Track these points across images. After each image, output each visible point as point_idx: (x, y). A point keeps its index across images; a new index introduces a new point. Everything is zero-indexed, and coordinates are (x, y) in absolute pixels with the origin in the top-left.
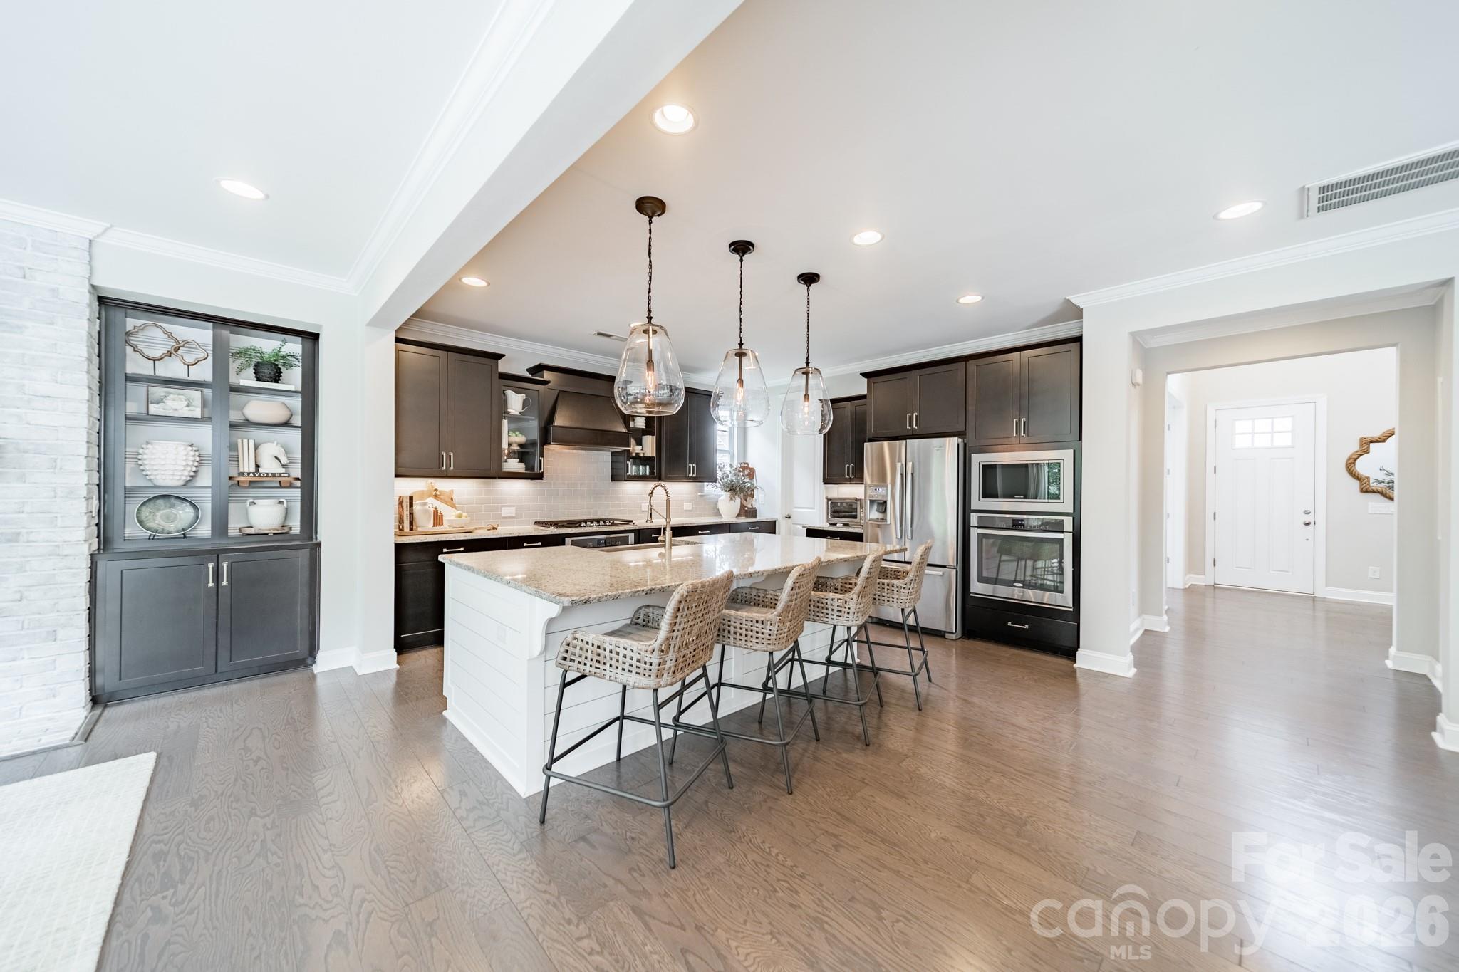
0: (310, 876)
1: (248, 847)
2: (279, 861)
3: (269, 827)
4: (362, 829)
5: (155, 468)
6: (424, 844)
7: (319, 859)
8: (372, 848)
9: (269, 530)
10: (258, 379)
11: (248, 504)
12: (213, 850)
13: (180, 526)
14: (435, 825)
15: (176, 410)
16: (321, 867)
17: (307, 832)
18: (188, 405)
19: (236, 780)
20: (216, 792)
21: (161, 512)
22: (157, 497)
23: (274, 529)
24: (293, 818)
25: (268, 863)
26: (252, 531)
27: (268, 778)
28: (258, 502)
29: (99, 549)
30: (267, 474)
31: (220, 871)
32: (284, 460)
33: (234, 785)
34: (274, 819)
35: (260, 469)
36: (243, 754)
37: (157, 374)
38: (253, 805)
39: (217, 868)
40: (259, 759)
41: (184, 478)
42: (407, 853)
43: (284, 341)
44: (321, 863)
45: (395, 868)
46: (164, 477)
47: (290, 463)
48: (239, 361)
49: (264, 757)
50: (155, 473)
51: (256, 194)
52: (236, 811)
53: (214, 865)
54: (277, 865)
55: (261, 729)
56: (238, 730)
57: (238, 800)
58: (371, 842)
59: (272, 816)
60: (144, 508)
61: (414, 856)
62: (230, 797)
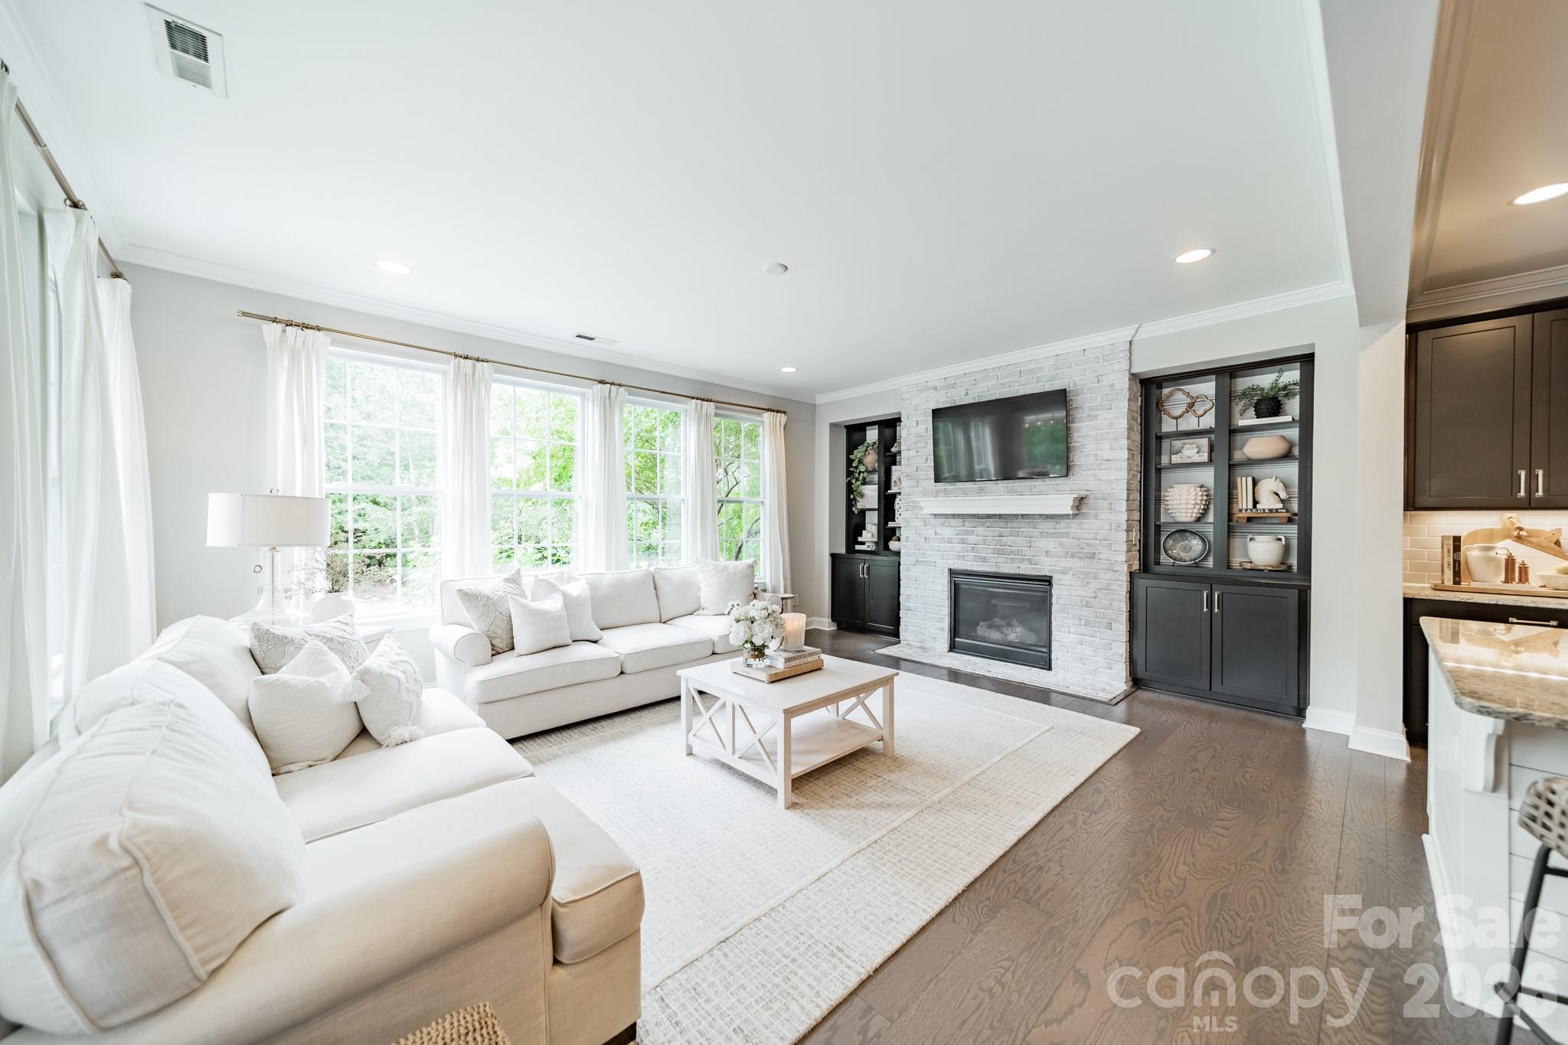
0: (1161, 870)
1: (1142, 821)
2: (1152, 845)
3: (1164, 819)
4: (1226, 872)
5: (1174, 507)
6: (1271, 928)
7: (1176, 867)
8: (1222, 891)
9: (1264, 566)
10: (1258, 416)
11: (1248, 539)
12: (1124, 808)
13: (1193, 557)
14: (1298, 925)
15: (1189, 457)
16: (1173, 871)
17: (1184, 842)
18: (1198, 452)
19: (1170, 775)
20: (1153, 775)
21: (1180, 544)
22: (1177, 531)
23: (1269, 566)
24: (1184, 826)
25: (1145, 841)
26: (1248, 566)
27: (1191, 786)
28: (1258, 538)
29: (1140, 569)
30: (1264, 510)
31: (1117, 823)
32: (1283, 495)
33: (1166, 778)
34: (1171, 816)
35: (1258, 505)
36: (1190, 760)
37: (1179, 429)
38: (1167, 798)
39: (1117, 820)
40: (1197, 770)
41: (1194, 515)
42: (1247, 921)
43: (1281, 371)
44: (1175, 869)
45: (1226, 921)
46: (1180, 515)
47: (1289, 498)
48: (1242, 403)
49: (1201, 771)
50: (1174, 511)
51: (1205, 253)
52: (1154, 794)
53: (1117, 817)
54: (1148, 846)
55: (1216, 750)
56: (1201, 741)
57: (1160, 788)
58: (1225, 887)
59: (1171, 814)
60: (1168, 540)
61: (1251, 928)
62: (1158, 783)
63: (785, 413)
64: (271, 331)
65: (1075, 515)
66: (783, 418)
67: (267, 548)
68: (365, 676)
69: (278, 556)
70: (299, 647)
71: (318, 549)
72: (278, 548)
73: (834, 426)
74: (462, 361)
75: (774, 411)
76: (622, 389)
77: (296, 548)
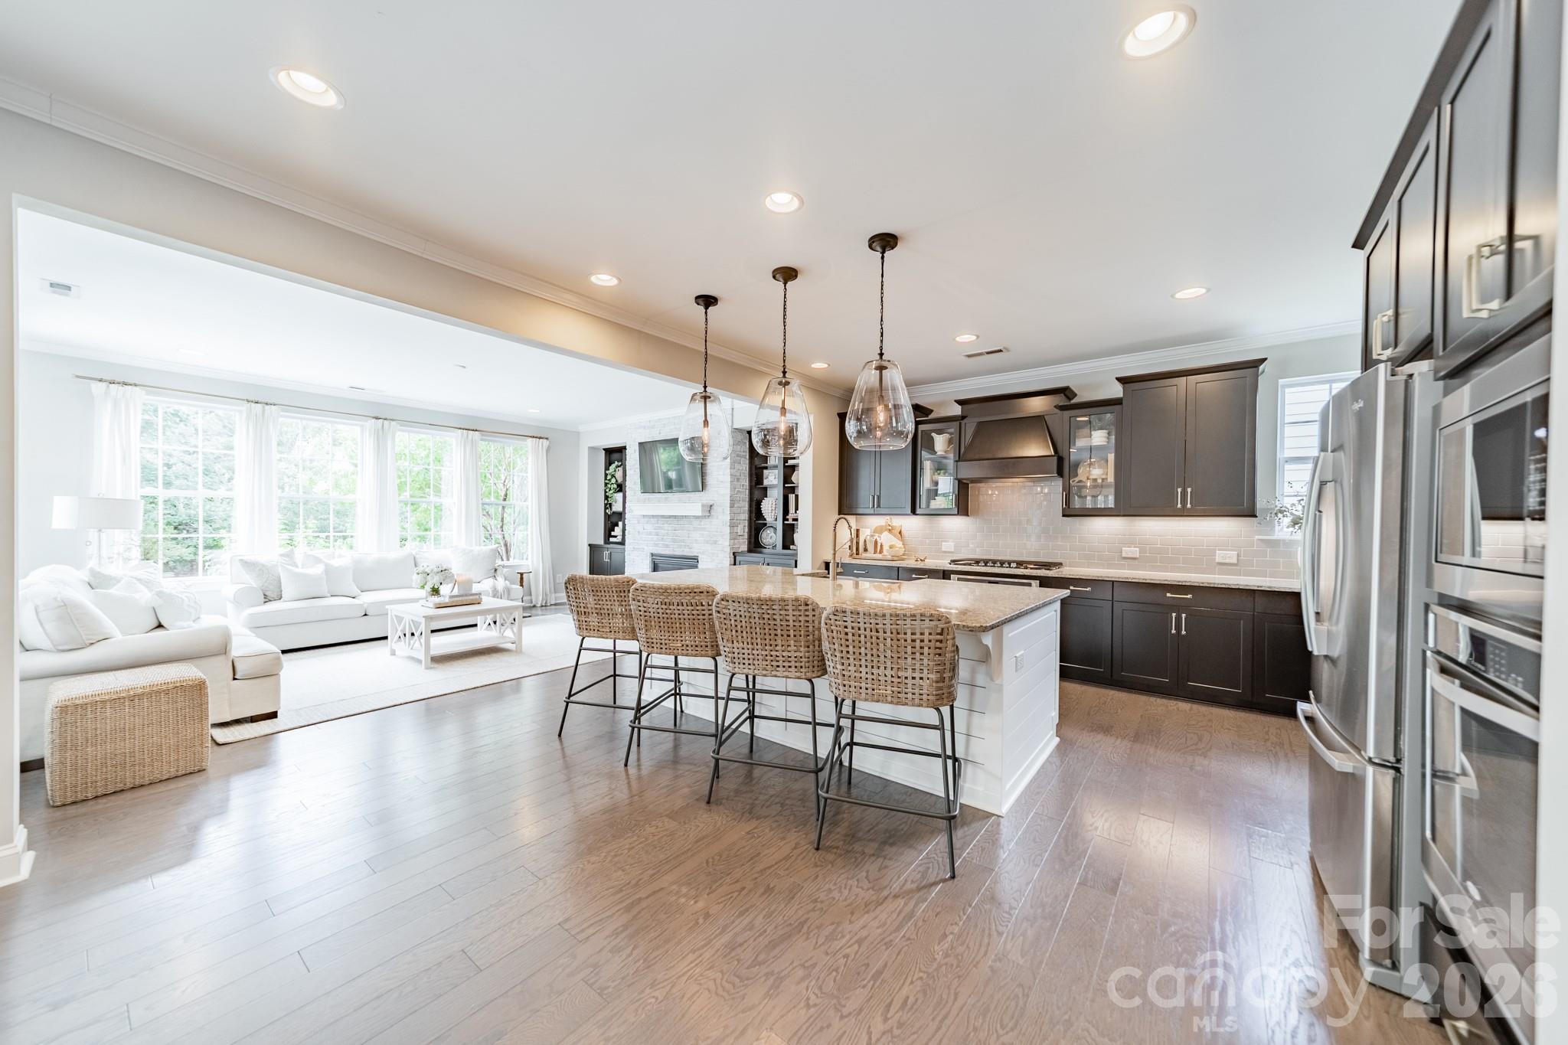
5: (764, 512)
15: (771, 481)
29: (747, 551)
41: (773, 517)
46: (767, 516)
60: (763, 532)
63: (547, 439)
64: (98, 388)
65: (704, 517)
66: (546, 443)
67: (96, 530)
68: (160, 594)
69: (104, 536)
70: (119, 581)
71: (134, 531)
72: (103, 530)
73: (592, 449)
74: (253, 405)
75: (536, 437)
76: (393, 423)
77: (116, 530)
